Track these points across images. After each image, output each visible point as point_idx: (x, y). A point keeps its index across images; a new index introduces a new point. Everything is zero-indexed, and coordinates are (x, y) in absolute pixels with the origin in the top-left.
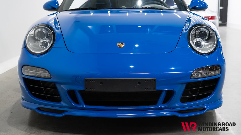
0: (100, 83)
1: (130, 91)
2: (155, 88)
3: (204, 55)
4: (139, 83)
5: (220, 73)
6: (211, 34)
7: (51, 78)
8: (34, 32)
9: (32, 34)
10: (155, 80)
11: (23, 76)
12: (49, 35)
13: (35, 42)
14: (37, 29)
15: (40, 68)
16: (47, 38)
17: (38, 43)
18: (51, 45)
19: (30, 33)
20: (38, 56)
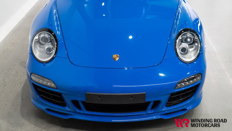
0: (99, 97)
1: (124, 104)
2: (145, 100)
3: (188, 64)
4: (132, 97)
5: (201, 79)
6: (196, 39)
7: (57, 89)
8: (39, 37)
9: (37, 39)
10: (145, 94)
11: (32, 81)
12: (52, 40)
13: (40, 47)
14: (40, 34)
15: (47, 79)
16: (50, 43)
17: (42, 48)
18: (54, 53)
19: (35, 39)
20: (44, 65)
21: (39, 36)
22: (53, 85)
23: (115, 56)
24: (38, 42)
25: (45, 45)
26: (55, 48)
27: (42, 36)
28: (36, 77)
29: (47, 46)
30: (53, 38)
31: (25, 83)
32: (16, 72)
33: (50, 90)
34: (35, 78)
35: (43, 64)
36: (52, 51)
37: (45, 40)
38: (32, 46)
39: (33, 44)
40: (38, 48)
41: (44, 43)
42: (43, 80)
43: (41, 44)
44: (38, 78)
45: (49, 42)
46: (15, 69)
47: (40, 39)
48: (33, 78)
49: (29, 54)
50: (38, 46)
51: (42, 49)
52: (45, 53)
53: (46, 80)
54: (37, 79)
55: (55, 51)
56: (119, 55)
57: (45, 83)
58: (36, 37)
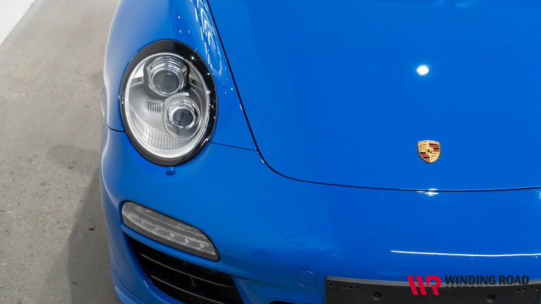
0: (375, 295)
7: (219, 259)
8: (145, 70)
10: (538, 287)
11: (123, 228)
12: (193, 81)
13: (150, 106)
14: (151, 61)
15: (180, 224)
16: (187, 94)
17: (159, 110)
18: (204, 130)
19: (132, 77)
20: (169, 173)
21: (148, 68)
22: (202, 245)
23: (425, 146)
24: (143, 88)
25: (167, 100)
26: (207, 114)
27: (158, 68)
28: (141, 216)
29: (175, 103)
30: (196, 75)
31: (76, 226)
32: (42, 184)
33: (187, 263)
34: (137, 217)
35: (165, 169)
36: (193, 123)
37: (168, 81)
38: (123, 106)
39: (127, 99)
40: (145, 110)
41: (163, 94)
42: (168, 228)
43: (153, 96)
44: (145, 217)
45: (180, 91)
46: (36, 172)
47: (151, 80)
48: (129, 216)
49: (109, 132)
50: (143, 102)
51: (158, 116)
52: (169, 127)
53: (179, 226)
54: (143, 221)
55: (206, 122)
56: (438, 143)
57: (171, 237)
58: (138, 73)
